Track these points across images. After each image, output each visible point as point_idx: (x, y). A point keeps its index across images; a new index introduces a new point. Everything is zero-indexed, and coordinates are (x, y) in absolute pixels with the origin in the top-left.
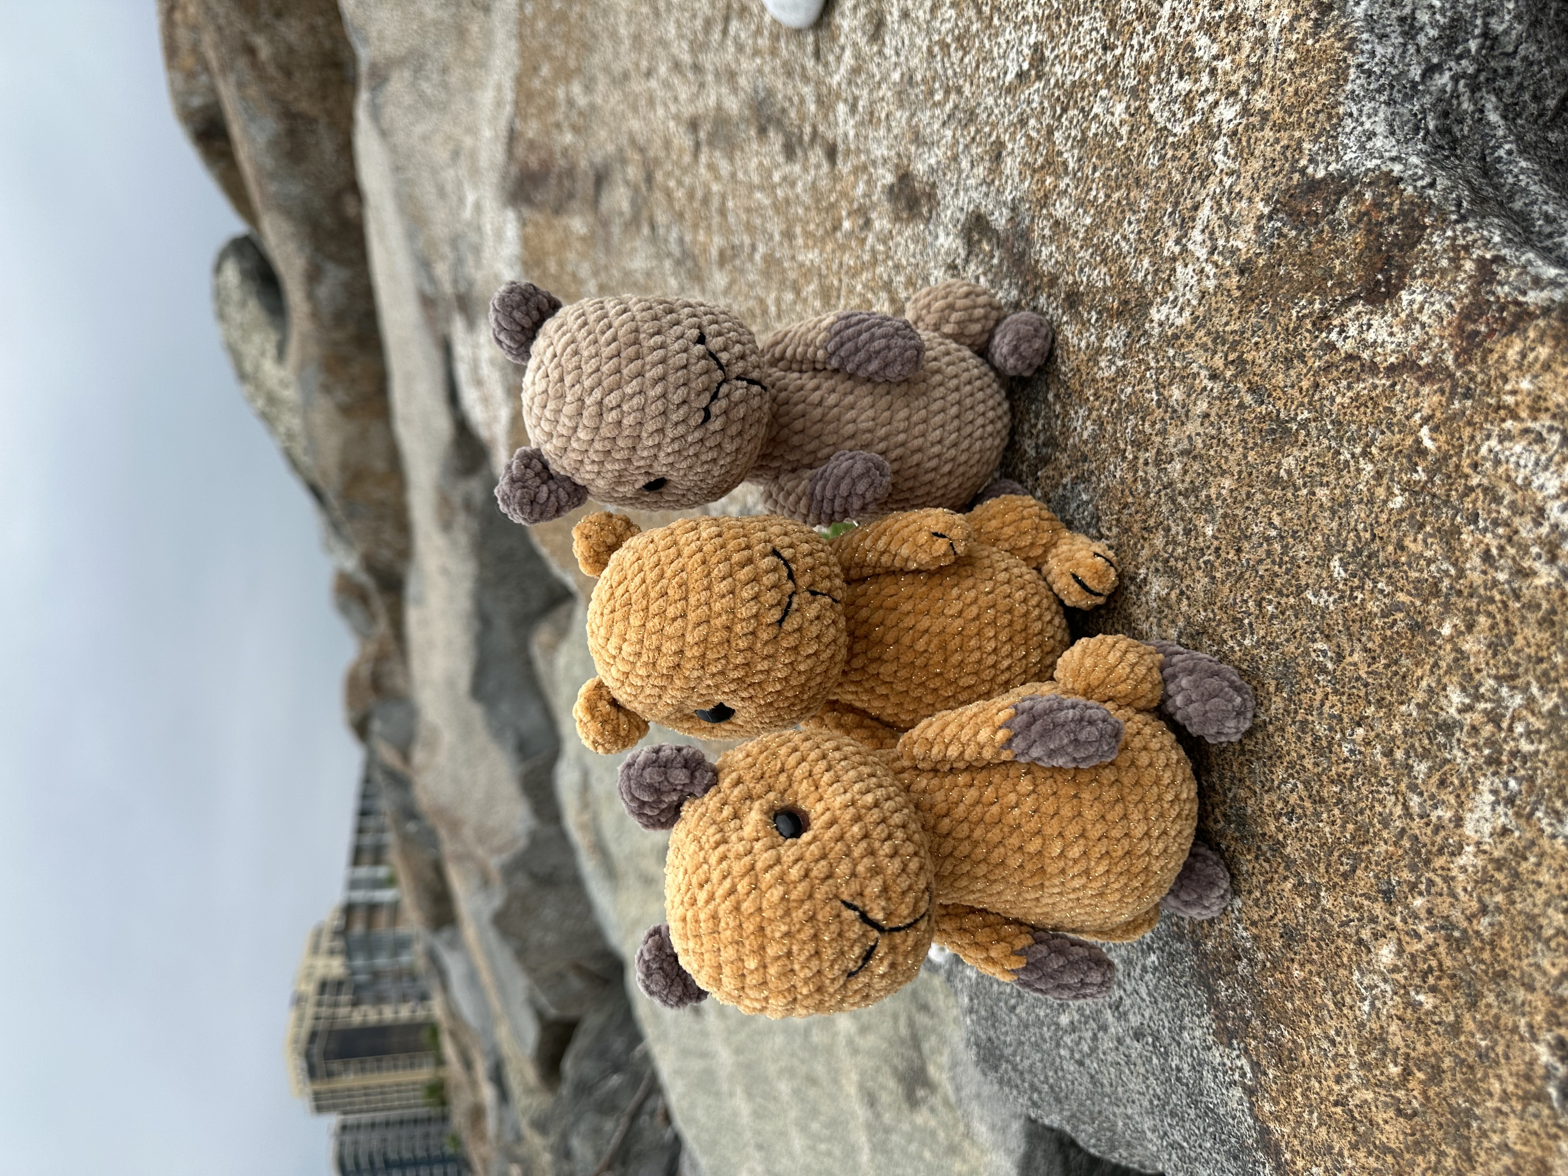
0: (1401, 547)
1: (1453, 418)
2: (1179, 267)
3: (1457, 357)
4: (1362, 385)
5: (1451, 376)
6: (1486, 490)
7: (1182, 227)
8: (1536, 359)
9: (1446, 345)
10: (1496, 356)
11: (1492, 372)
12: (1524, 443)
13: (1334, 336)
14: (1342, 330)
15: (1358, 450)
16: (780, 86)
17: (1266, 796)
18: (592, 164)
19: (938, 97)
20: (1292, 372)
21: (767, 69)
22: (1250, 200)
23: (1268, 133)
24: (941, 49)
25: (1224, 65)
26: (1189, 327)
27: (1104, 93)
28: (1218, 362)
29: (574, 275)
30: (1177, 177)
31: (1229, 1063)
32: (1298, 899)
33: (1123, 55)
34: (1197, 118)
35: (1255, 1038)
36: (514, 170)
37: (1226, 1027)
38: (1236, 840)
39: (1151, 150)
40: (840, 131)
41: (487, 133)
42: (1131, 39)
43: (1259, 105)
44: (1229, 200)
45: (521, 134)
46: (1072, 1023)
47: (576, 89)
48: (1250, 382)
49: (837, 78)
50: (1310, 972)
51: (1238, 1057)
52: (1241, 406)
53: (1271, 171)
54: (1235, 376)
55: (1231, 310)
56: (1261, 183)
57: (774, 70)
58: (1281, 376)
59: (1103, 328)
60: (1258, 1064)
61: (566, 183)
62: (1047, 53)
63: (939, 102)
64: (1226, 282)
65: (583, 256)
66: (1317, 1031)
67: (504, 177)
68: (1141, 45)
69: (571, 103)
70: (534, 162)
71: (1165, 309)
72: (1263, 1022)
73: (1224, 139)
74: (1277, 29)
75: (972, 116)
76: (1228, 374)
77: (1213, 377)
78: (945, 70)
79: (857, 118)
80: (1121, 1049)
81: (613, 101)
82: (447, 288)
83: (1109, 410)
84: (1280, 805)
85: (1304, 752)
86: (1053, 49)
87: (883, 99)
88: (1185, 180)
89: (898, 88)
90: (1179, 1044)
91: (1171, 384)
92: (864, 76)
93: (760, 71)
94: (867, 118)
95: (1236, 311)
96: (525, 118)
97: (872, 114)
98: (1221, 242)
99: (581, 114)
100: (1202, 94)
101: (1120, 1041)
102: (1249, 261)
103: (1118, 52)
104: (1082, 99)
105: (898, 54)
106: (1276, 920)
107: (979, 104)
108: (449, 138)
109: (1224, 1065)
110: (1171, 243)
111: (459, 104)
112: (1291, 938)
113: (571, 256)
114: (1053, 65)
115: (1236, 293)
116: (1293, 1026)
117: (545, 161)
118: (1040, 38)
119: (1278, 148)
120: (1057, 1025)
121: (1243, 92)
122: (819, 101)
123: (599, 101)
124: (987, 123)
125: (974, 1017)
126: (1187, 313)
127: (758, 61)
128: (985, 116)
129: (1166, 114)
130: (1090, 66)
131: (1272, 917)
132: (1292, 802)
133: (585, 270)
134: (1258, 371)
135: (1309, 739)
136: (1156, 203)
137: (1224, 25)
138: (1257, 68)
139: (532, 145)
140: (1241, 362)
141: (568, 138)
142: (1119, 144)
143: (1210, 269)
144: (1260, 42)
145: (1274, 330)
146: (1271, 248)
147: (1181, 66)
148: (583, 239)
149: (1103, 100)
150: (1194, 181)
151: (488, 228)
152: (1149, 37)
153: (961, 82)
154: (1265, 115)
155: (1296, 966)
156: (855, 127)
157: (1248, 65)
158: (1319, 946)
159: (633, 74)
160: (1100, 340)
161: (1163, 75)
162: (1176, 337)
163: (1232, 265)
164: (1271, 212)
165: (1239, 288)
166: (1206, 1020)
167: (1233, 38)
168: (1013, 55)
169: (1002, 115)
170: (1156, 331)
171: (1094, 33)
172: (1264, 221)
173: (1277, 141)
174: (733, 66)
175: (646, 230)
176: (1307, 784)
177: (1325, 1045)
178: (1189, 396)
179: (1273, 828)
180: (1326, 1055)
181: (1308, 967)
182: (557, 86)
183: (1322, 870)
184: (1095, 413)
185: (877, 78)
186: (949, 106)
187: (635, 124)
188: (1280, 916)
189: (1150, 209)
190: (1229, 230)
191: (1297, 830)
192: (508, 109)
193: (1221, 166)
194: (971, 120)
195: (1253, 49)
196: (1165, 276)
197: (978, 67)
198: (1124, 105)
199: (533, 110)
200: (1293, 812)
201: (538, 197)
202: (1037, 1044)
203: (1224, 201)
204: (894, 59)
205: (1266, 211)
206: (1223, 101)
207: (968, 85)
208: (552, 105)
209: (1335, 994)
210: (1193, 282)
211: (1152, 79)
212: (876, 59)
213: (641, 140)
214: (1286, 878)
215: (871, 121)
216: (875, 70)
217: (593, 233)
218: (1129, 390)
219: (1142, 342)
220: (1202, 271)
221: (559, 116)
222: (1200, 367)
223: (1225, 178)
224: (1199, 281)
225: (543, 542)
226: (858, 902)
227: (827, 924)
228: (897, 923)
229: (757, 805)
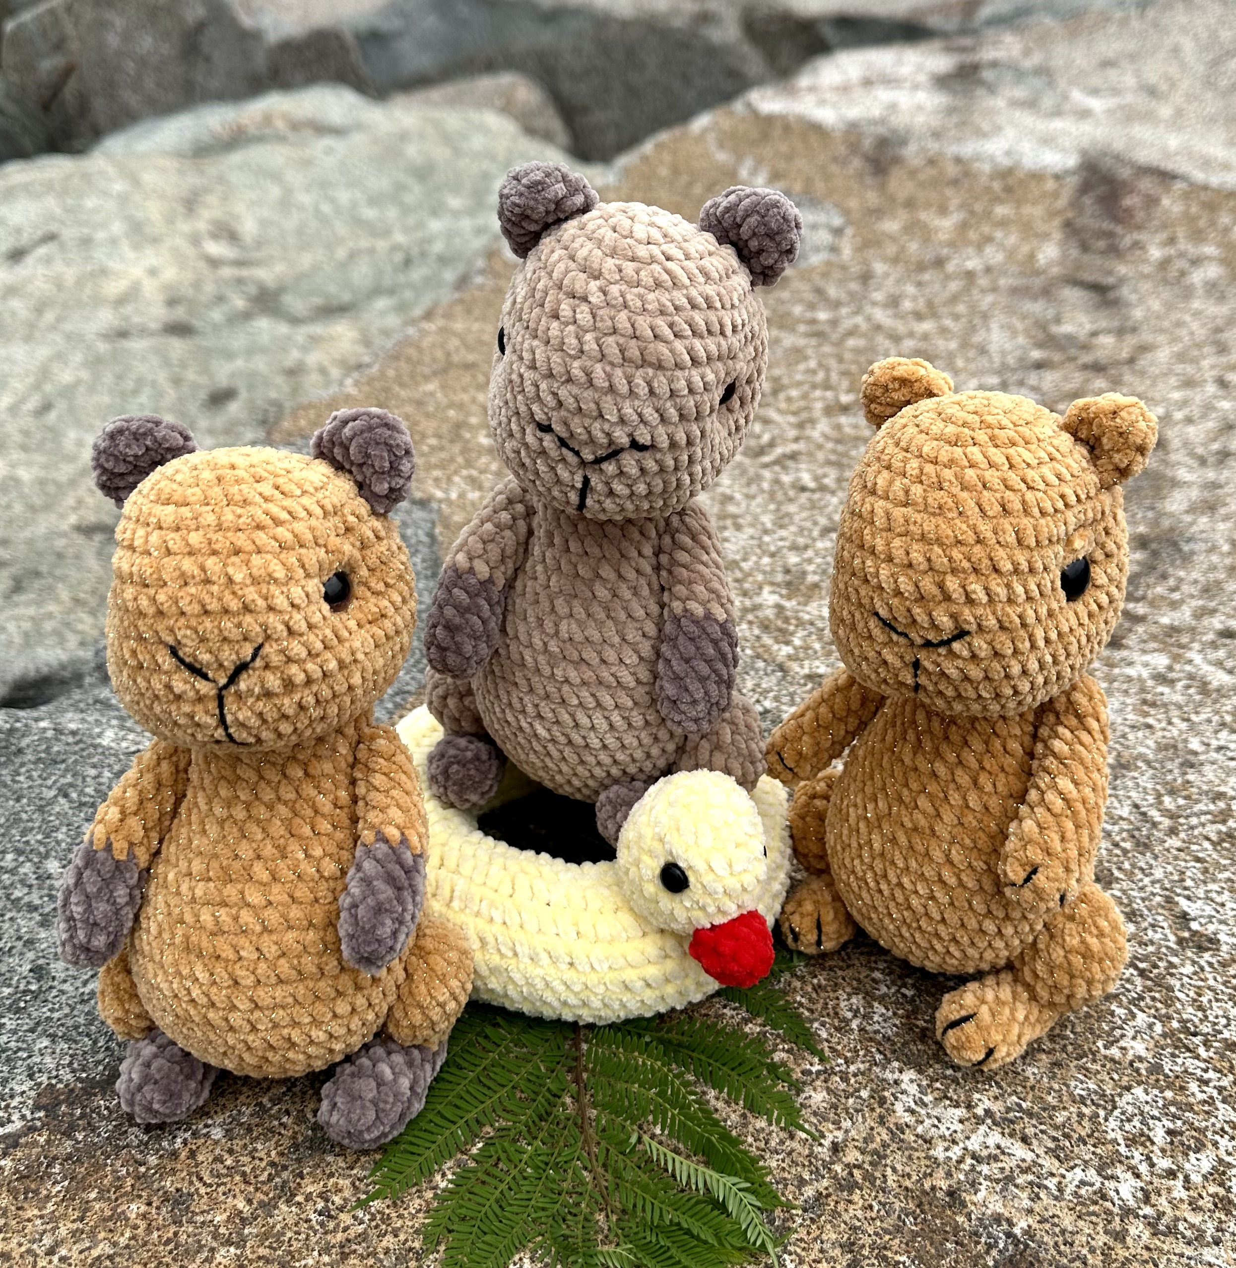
2: (961, 1112)
7: (1005, 1119)
16: (1195, 575)
17: (348, 1182)
18: (1122, 281)
19: (1167, 800)
20: (837, 1251)
21: (1215, 558)
22: (1030, 1211)
23: (1102, 1239)
24: (1222, 812)
25: (1179, 1192)
26: (892, 1120)
27: (1158, 1028)
28: (852, 1156)
29: (989, 239)
30: (1060, 1118)
31: (14, 1103)
32: (224, 1217)
33: (1197, 1057)
34: (1123, 1149)
35: (48, 1141)
36: (1125, 173)
37: (59, 1104)
38: (294, 1138)
39: (1092, 1086)
40: (1136, 656)
41: (1173, 142)
42: (1215, 1070)
43: (1133, 1231)
44: (1031, 1183)
45: (1168, 190)
46: (49, 877)
47: (1213, 271)
48: (828, 1195)
49: (1198, 659)
50: (136, 1227)
51: (23, 1117)
52: (802, 1182)
53: (1060, 1240)
54: (835, 1177)
55: (909, 1176)
56: (1047, 1226)
57: (1213, 568)
58: (834, 1236)
59: (896, 1003)
60: (16, 1145)
61: (1102, 244)
62: (1207, 956)
63: (1161, 803)
64: (941, 1173)
65: (1011, 255)
66: (63, 1231)
67: (1117, 158)
68: (1206, 1083)
69: (1196, 262)
70: (1128, 201)
71: (913, 1089)
72: (69, 1157)
73: (1097, 1180)
74: (1213, 1260)
75: (1144, 846)
76: (838, 1168)
77: (836, 1148)
78: (1197, 815)
79: (1150, 683)
80: (20, 944)
81: (1195, 326)
82: (988, 54)
83: (801, 1004)
84: (337, 1200)
85: (402, 1237)
86: (1211, 964)
87: (1170, 723)
88: (1056, 1128)
89: (1180, 746)
90: (32, 1030)
91: (829, 1090)
92: (1198, 698)
93: (1213, 549)
94: (1149, 697)
95: (907, 1183)
96: (1186, 196)
97: (1153, 705)
98: (985, 1169)
99: (1183, 274)
100: (1149, 1158)
101: (30, 943)
102: (963, 1204)
103: (1202, 1051)
104: (1153, 999)
105: (1220, 749)
106: (198, 1184)
107: (1156, 857)
108: (1173, 85)
109: (12, 1097)
110: (987, 1104)
111: (1211, 104)
112: (177, 1203)
113: (1012, 239)
114: (1194, 963)
115: (927, 1186)
116: (68, 1197)
117: (1132, 216)
118: (1224, 948)
119: (1085, 1251)
120: (47, 856)
121: (1148, 1210)
122: (1173, 630)
123: (1196, 304)
124: (1133, 866)
125: (50, 734)
126: (908, 1118)
127: (1226, 548)
128: (1142, 864)
129: (1130, 1109)
130: (1189, 1012)
131: (201, 1179)
132: (342, 1216)
133: (994, 256)
134: (841, 1207)
135: (417, 1245)
136: (1033, 1088)
137: (1222, 1192)
138: (1172, 1231)
139: (1152, 202)
140: (852, 1186)
141: (1155, 253)
142: (1100, 1044)
143: (956, 1152)
144: (1200, 1235)
145: (886, 1232)
146: (976, 1234)
147: (1181, 1134)
148: (1031, 256)
149: (1151, 1026)
150: (1055, 1139)
151: (1057, 124)
152: (1215, 1093)
153: (1182, 835)
154: (1120, 1236)
155: (143, 1208)
156: (1140, 680)
157: (1177, 1219)
158: (168, 1241)
159: (1224, 360)
160: (882, 1000)
161: (1173, 1109)
162: (882, 1101)
163: (959, 1182)
164: (1015, 1236)
165: (933, 1188)
166: (66, 1075)
167: (1206, 1203)
168: (1209, 910)
169: (1142, 889)
170: (888, 1076)
171: (1223, 1021)
172: (1005, 1226)
173: (1092, 1251)
174: (1223, 511)
175: (1036, 354)
176: (363, 1237)
177: (47, 1241)
178: (815, 1114)
179: (310, 1189)
180: (34, 1241)
181: (143, 1225)
182: (1219, 245)
183: (262, 1251)
184: (798, 984)
185: (1194, 717)
186: (1154, 814)
187: (1163, 355)
188: (203, 1191)
189: (1027, 1079)
190: (997, 1181)
191: (308, 1221)
192: (1199, 176)
193: (1069, 1175)
194: (1138, 844)
195: (1192, 1226)
196: (951, 1093)
197: (1198, 860)
198: (1143, 1053)
199: (1194, 209)
200: (330, 1217)
201: (1088, 200)
202: (18, 820)
203: (1030, 1177)
204: (1214, 743)
205: (1017, 1231)
206: (1140, 1184)
207: (1179, 844)
208: (1198, 236)
209: (110, 1258)
210: (943, 1128)
211: (1169, 1094)
212: (1216, 719)
213: (1143, 362)
214: (249, 1201)
215: (1145, 702)
216: (1203, 716)
217: (1037, 273)
218: (824, 1034)
219: (878, 1057)
220: (954, 1142)
221: (1183, 245)
222: (847, 1131)
223: (1055, 1180)
224: (943, 1137)
225: (660, 147)
226: (258, 663)
227: (239, 625)
228: (231, 706)
229: (357, 554)
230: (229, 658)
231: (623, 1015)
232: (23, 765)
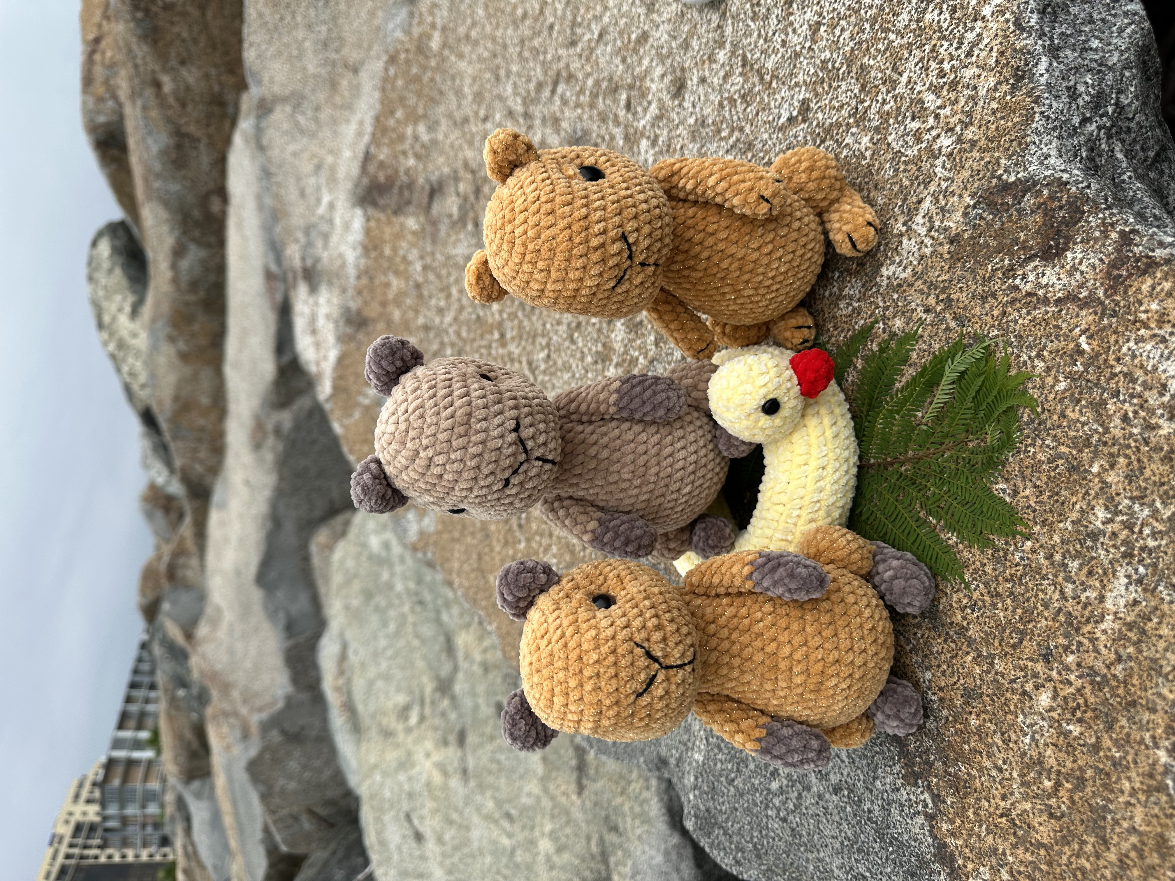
0: (1063, 415)
1: (1104, 329)
2: (905, 240)
3: (1106, 291)
4: (1037, 312)
5: (1102, 303)
6: (1125, 375)
7: (908, 214)
8: (1162, 290)
9: (1098, 284)
10: (1134, 289)
11: (1132, 299)
12: (1153, 343)
13: (1018, 281)
14: (1024, 277)
15: (1033, 354)
16: (595, 128)
17: (955, 595)
18: (428, 181)
19: (723, 134)
20: (987, 305)
21: (585, 117)
22: (961, 196)
23: (975, 154)
24: (730, 102)
25: (947, 111)
26: (910, 279)
27: (854, 130)
28: (931, 301)
29: (404, 258)
30: (906, 182)
31: (914, 799)
32: (977, 667)
33: (870, 106)
34: (924, 145)
35: (936, 777)
36: (365, 181)
37: (914, 771)
38: (930, 629)
39: (888, 165)
40: (642, 158)
41: (347, 154)
42: (877, 96)
43: (970, 136)
44: (944, 197)
45: (375, 156)
46: (781, 787)
47: (422, 129)
48: (955, 313)
49: (643, 122)
50: (984, 720)
51: (922, 793)
52: (948, 329)
53: (976, 177)
54: (944, 310)
55: (942, 267)
56: (969, 185)
57: (591, 118)
58: (978, 308)
59: (843, 281)
60: (938, 796)
61: (406, 193)
62: (812, 105)
63: (725, 137)
64: (940, 249)
65: (413, 245)
66: (988, 764)
67: (356, 186)
68: (884, 100)
69: (416, 138)
70: (381, 178)
71: (892, 268)
72: (944, 763)
73: (942, 158)
74: (985, 89)
75: (750, 146)
76: (939, 308)
77: (927, 311)
78: (732, 116)
79: (657, 149)
80: (821, 803)
81: (453, 137)
82: (297, 263)
83: (845, 337)
84: (965, 601)
85: (986, 561)
86: (817, 103)
87: (679, 136)
88: (912, 184)
89: (692, 129)
90: (871, 791)
91: (894, 317)
92: (665, 121)
93: (580, 118)
94: (665, 149)
95: (946, 268)
96: (378, 145)
97: (669, 146)
98: (937, 224)
99: (423, 146)
100: (928, 130)
101: (820, 797)
102: (957, 235)
103: (866, 104)
104: (837, 134)
105: (694, 106)
106: (958, 685)
107: (756, 138)
108: (314, 156)
109: (910, 800)
110: (899, 225)
111: (326, 133)
112: (969, 697)
113: (404, 244)
114: (816, 112)
115: (947, 256)
116: (968, 762)
117: (390, 177)
118: (807, 95)
119: (982, 163)
120: (769, 790)
121: (958, 128)
122: (627, 138)
123: (441, 137)
124: (761, 151)
125: (697, 793)
126: (909, 270)
127: (579, 111)
128: (760, 146)
129: (900, 143)
130: (844, 113)
131: (955, 683)
132: (975, 597)
133: (413, 255)
134: (961, 305)
135: (990, 552)
136: (890, 199)
137: (946, 87)
138: (969, 114)
139: (382, 165)
140: (949, 300)
141: (411, 162)
142: (863, 163)
143: (928, 241)
144: (971, 98)
145: (974, 278)
146: (974, 226)
147: (914, 112)
148: (414, 233)
149: (853, 134)
150: (919, 185)
151: (338, 221)
152: (890, 95)
153: (743, 124)
154: (973, 143)
155: (973, 716)
156: (655, 155)
157: (963, 112)
158: (992, 700)
159: (472, 119)
160: (841, 290)
161: (900, 118)
162: (900, 286)
163: (945, 238)
164: (975, 204)
165: (949, 253)
166: (897, 768)
167: (953, 96)
168: (786, 106)
169: (774, 145)
170: (885, 283)
171: (849, 93)
172: (970, 210)
173: (982, 159)
174: (558, 114)
175: (470, 227)
176: (986, 584)
177: (994, 773)
178: (908, 324)
179: (959, 617)
180: (995, 781)
181: (983, 716)
182: (407, 126)
183: (996, 644)
184: (833, 339)
185: (676, 122)
186: (732, 141)
187: (469, 154)
188: (962, 682)
189: (885, 203)
190: (944, 216)
191: (978, 617)
192: (367, 138)
193: (939, 175)
194: (749, 149)
195: (966, 103)
196: (894, 246)
197: (757, 114)
198: (868, 138)
199: (386, 141)
200: (975, 605)
201: (382, 202)
202: (749, 809)
203: (941, 197)
204: (691, 109)
205: (972, 203)
206: (943, 134)
207: (748, 126)
208: (401, 138)
209: (1003, 734)
210: (914, 249)
211: (891, 121)
212: (676, 110)
213: (474, 165)
214: (968, 653)
215: (668, 151)
216: (675, 116)
217: (423, 230)
218: (862, 322)
219: (874, 290)
220: (922, 242)
221: (406, 146)
222: (917, 305)
223: (942, 183)
224: (919, 249)
225: (351, 451)
226: (646, 645)
227: (624, 656)
228: (671, 661)
229: (582, 591)
230: (643, 662)
231: (853, 439)
232: (716, 808)
